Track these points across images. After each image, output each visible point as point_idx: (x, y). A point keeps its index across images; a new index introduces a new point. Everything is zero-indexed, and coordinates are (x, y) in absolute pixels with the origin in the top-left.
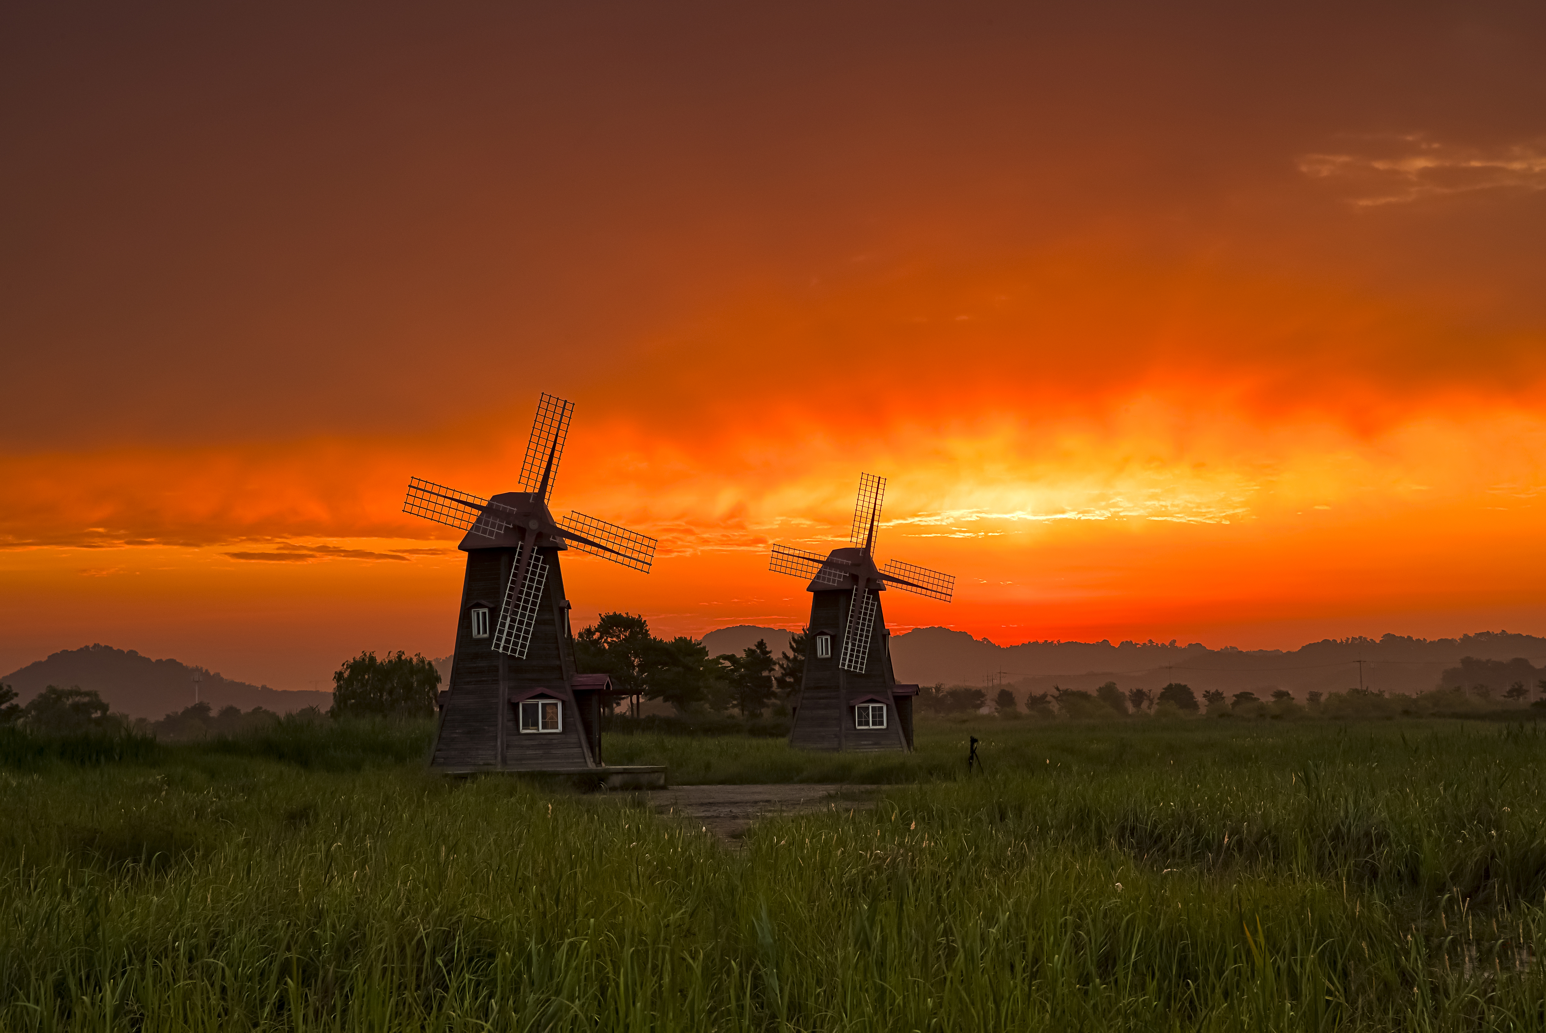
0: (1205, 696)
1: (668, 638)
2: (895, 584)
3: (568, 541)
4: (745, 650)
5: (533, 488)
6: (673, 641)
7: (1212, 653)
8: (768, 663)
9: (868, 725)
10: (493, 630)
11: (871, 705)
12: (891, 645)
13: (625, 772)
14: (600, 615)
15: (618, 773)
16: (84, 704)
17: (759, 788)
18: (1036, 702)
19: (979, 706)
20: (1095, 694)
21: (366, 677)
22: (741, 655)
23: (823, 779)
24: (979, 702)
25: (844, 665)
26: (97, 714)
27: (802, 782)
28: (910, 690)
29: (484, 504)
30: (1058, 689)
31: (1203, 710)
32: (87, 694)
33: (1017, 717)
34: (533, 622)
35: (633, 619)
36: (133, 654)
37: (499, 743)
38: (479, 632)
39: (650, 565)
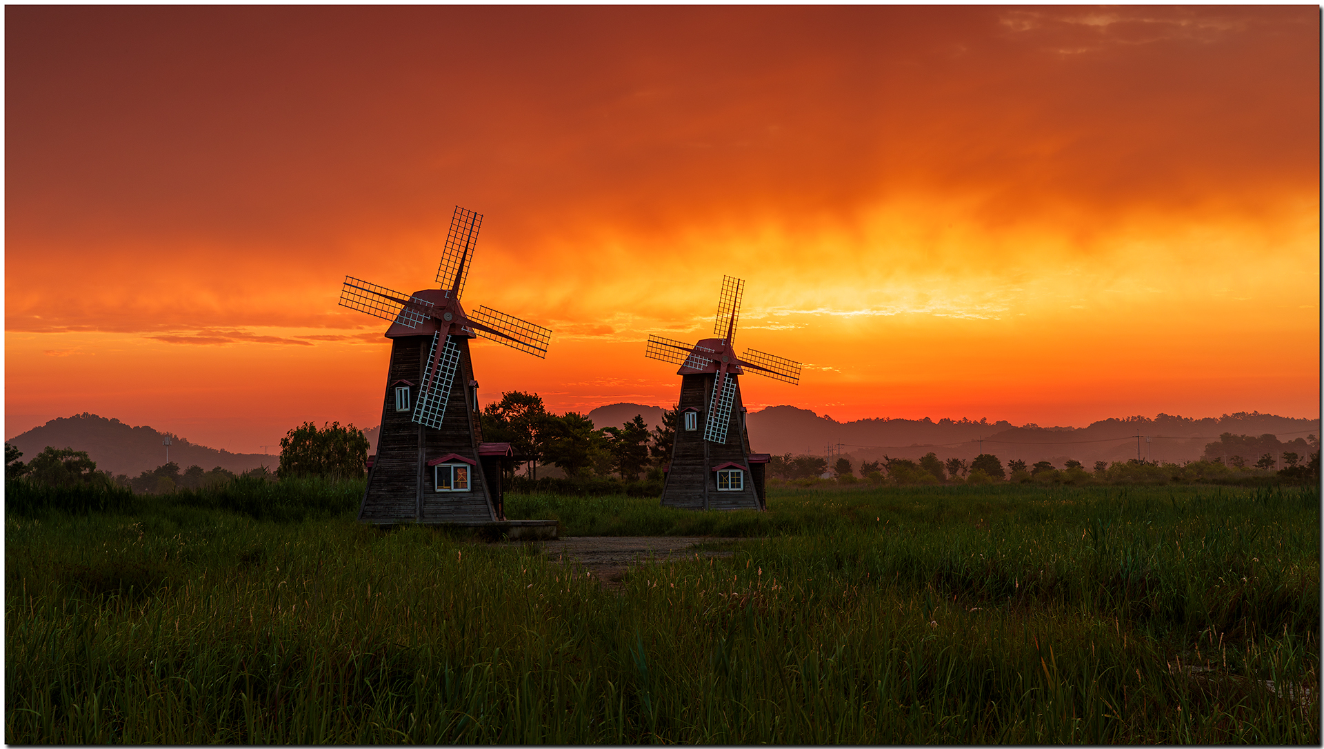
0: (1010, 465)
1: (560, 413)
2: (751, 369)
3: (476, 331)
4: (624, 424)
5: (448, 286)
6: (565, 415)
7: (1016, 429)
8: (643, 434)
9: (728, 488)
10: (413, 405)
11: (730, 471)
12: (748, 422)
13: (524, 525)
14: (503, 393)
15: (517, 526)
16: (76, 463)
17: (636, 540)
18: (868, 469)
19: (821, 473)
20: (918, 463)
21: (308, 443)
22: (621, 428)
23: (690, 533)
24: (821, 469)
25: (707, 437)
26: (86, 471)
27: (671, 535)
28: (764, 459)
29: (407, 299)
30: (887, 459)
31: (1008, 477)
32: (77, 454)
33: (853, 481)
34: (447, 399)
35: (531, 397)
36: (115, 421)
37: (418, 500)
38: (401, 407)
39: (546, 351)
